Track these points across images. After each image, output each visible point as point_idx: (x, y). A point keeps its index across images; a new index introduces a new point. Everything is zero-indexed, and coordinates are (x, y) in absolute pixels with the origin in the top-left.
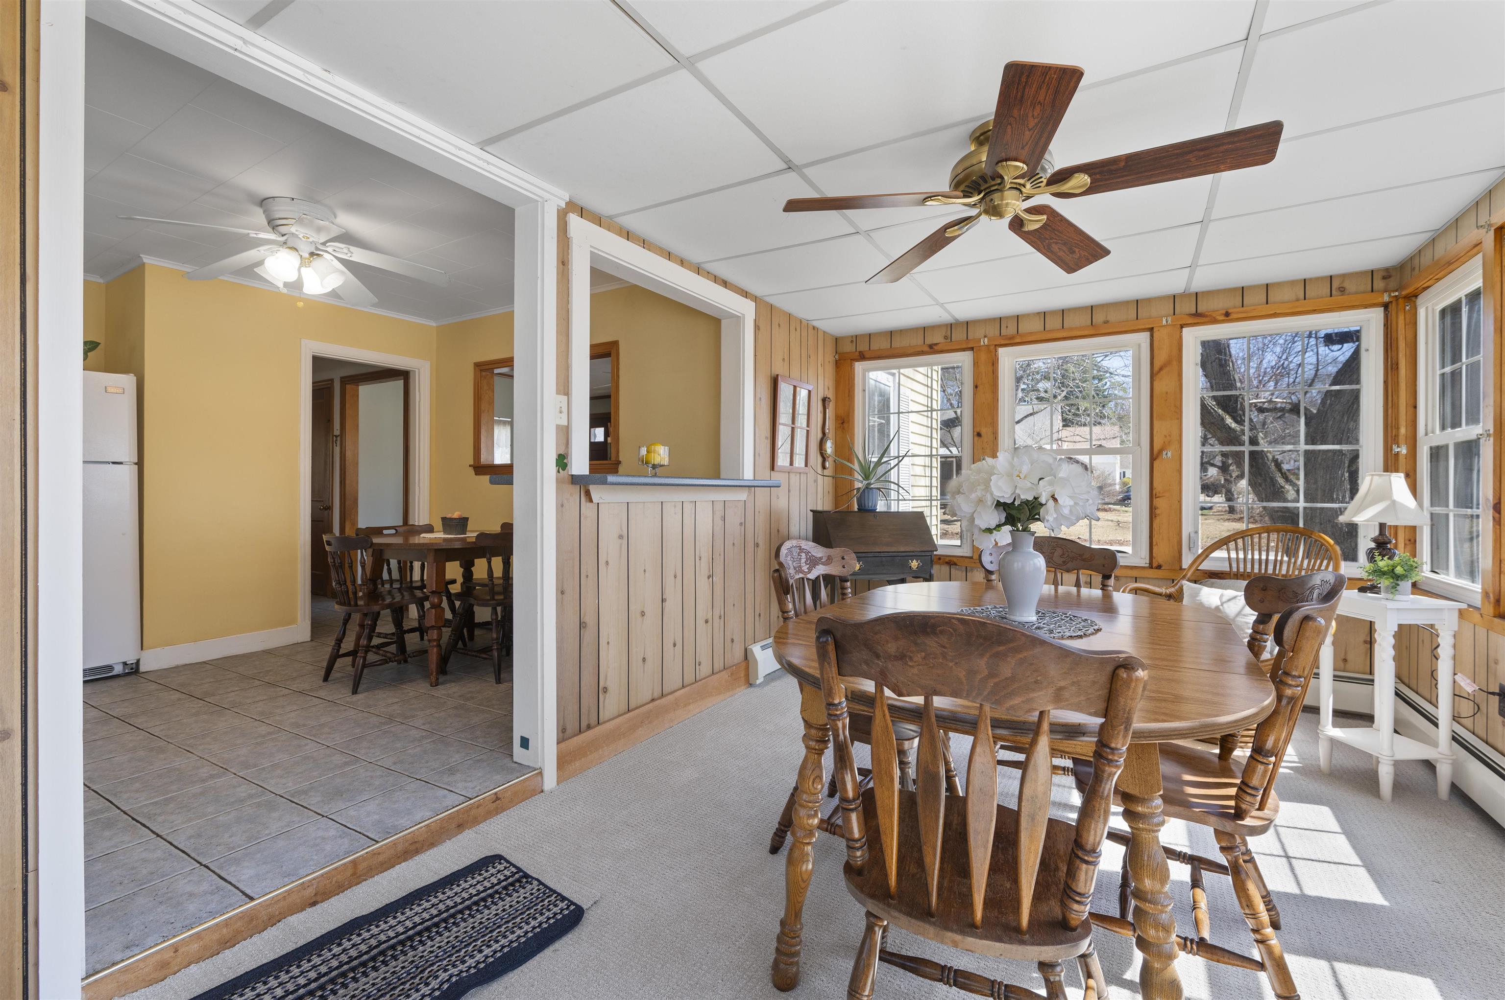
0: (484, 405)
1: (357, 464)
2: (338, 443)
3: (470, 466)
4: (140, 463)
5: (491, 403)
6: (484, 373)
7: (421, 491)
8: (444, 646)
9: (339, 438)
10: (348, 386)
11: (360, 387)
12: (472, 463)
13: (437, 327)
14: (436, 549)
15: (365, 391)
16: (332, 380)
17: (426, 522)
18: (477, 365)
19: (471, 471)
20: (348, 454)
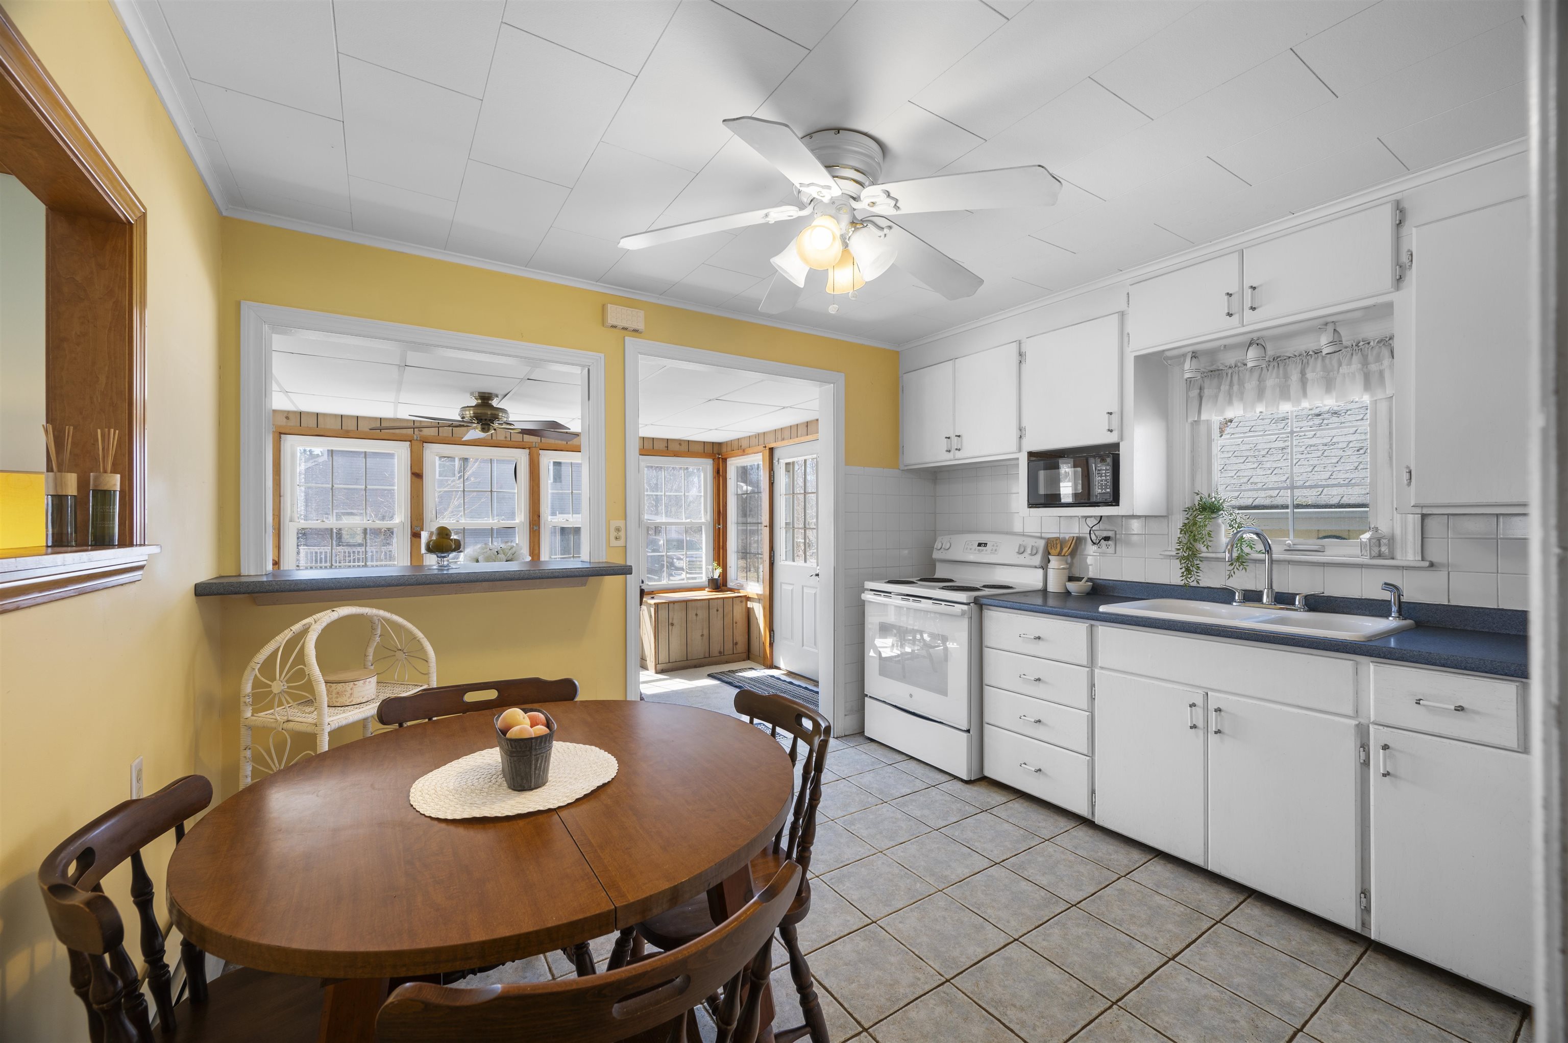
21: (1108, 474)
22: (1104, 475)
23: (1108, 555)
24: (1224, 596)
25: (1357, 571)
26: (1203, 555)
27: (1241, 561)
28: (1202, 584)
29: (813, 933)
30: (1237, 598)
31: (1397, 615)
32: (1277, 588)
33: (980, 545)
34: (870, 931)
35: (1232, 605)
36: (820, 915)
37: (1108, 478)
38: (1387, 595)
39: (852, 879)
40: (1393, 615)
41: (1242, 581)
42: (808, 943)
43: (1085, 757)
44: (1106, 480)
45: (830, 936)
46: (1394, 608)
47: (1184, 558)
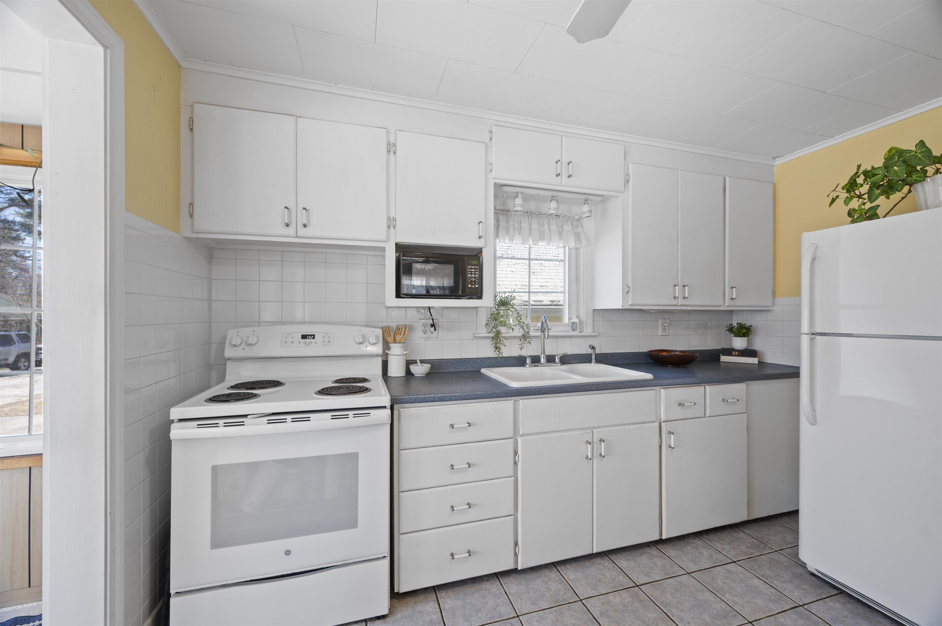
21: (477, 273)
22: (473, 273)
23: (432, 339)
24: (520, 361)
25: (569, 340)
26: (503, 335)
27: (525, 337)
28: (505, 355)
30: (528, 362)
31: (595, 361)
32: (547, 353)
33: (304, 337)
35: (526, 367)
37: (477, 276)
38: (590, 351)
40: (593, 361)
41: (529, 350)
43: (510, 517)
44: (475, 278)
46: (593, 357)
47: (493, 338)
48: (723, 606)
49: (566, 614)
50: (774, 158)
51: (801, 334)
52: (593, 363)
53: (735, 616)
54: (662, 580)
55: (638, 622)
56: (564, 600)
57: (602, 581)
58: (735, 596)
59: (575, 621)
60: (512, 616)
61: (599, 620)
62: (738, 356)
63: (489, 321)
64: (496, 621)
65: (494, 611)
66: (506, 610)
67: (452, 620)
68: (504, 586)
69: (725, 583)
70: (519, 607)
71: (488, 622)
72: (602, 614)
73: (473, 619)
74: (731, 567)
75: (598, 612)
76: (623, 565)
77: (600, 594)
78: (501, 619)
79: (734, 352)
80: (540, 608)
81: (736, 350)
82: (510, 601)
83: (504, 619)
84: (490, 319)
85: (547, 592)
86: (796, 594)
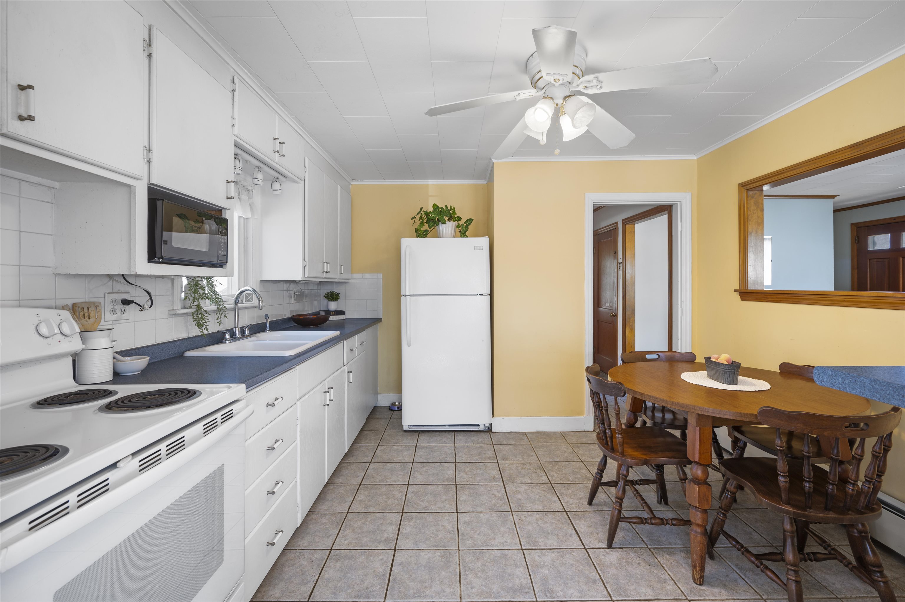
0: (751, 227)
1: (634, 283)
2: (621, 268)
3: (735, 291)
4: (491, 294)
5: (760, 223)
6: (751, 193)
7: (684, 312)
8: (709, 534)
9: (621, 265)
10: (627, 226)
11: (636, 225)
12: (737, 288)
13: (697, 159)
14: (698, 415)
15: (640, 227)
16: (617, 223)
17: (689, 350)
18: (742, 185)
19: (737, 296)
20: (628, 276)
27: (221, 310)
28: (210, 332)
29: (567, 558)
30: (227, 338)
31: (269, 329)
34: (530, 545)
35: (225, 343)
36: (556, 568)
38: (265, 320)
39: (510, 585)
40: (267, 330)
41: (226, 324)
42: (574, 554)
45: (557, 552)
46: (268, 326)
47: (193, 314)
48: (399, 464)
49: (352, 523)
50: (353, 180)
51: (402, 295)
52: (267, 332)
53: (406, 464)
54: (365, 473)
55: (383, 497)
56: (341, 520)
57: (343, 496)
58: (397, 458)
59: (361, 522)
60: (328, 553)
61: (369, 511)
62: (334, 315)
63: (188, 293)
64: (323, 564)
65: (313, 562)
66: (319, 554)
67: (296, 595)
68: (295, 548)
69: (387, 456)
70: (324, 546)
71: (321, 570)
72: (366, 507)
73: (309, 579)
74: (379, 448)
75: (364, 509)
76: (340, 481)
77: (351, 502)
78: (325, 561)
79: (332, 313)
80: (335, 535)
81: (333, 311)
82: (314, 549)
83: (326, 559)
84: (189, 292)
85: (325, 525)
86: (410, 442)
